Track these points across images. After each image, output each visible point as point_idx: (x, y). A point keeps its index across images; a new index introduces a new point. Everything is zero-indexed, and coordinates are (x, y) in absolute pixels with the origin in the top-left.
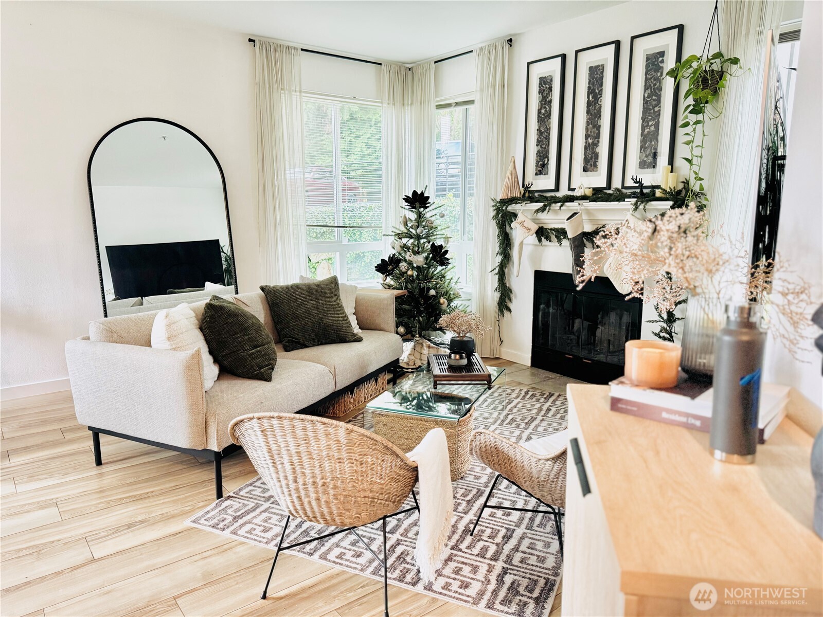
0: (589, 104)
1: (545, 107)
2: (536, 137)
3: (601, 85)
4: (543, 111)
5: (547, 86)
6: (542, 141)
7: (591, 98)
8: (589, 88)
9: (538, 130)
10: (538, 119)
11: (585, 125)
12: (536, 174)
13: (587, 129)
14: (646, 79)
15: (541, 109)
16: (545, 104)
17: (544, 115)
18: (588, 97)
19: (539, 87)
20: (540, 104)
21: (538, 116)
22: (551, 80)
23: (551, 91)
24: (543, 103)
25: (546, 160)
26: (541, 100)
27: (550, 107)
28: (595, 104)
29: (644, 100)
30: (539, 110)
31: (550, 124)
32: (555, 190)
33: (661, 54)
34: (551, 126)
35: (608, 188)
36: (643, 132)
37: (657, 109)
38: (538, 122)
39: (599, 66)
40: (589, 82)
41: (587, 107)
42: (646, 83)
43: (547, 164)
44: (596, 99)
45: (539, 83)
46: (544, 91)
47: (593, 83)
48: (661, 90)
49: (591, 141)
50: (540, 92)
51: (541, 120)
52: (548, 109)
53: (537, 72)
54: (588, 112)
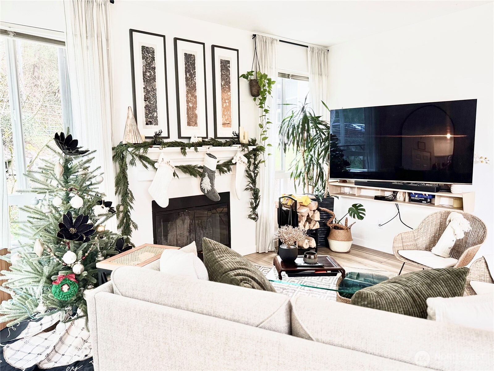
0: (187, 79)
1: (150, 72)
2: (144, 94)
3: (195, 69)
4: (148, 74)
5: (150, 55)
6: (150, 98)
7: (188, 75)
8: (186, 68)
9: (144, 88)
10: (144, 80)
11: (185, 94)
12: (147, 124)
13: (187, 97)
14: (222, 75)
15: (146, 72)
16: (149, 69)
17: (148, 77)
18: (186, 75)
19: (142, 54)
20: (144, 68)
21: (144, 77)
22: (154, 52)
23: (154, 60)
24: (148, 67)
25: (156, 113)
26: (145, 65)
27: (155, 73)
28: (192, 80)
29: (222, 86)
30: (143, 72)
31: (155, 86)
32: (168, 137)
33: (228, 62)
34: (156, 87)
35: (207, 138)
36: (223, 105)
37: (229, 93)
38: (144, 82)
39: (191, 55)
40: (186, 64)
41: (186, 81)
42: (222, 77)
43: (157, 117)
44: (192, 77)
45: (142, 51)
46: (147, 58)
47: (189, 65)
48: (230, 83)
49: (191, 105)
50: (143, 58)
51: (147, 81)
52: (153, 74)
53: (140, 40)
54: (187, 85)
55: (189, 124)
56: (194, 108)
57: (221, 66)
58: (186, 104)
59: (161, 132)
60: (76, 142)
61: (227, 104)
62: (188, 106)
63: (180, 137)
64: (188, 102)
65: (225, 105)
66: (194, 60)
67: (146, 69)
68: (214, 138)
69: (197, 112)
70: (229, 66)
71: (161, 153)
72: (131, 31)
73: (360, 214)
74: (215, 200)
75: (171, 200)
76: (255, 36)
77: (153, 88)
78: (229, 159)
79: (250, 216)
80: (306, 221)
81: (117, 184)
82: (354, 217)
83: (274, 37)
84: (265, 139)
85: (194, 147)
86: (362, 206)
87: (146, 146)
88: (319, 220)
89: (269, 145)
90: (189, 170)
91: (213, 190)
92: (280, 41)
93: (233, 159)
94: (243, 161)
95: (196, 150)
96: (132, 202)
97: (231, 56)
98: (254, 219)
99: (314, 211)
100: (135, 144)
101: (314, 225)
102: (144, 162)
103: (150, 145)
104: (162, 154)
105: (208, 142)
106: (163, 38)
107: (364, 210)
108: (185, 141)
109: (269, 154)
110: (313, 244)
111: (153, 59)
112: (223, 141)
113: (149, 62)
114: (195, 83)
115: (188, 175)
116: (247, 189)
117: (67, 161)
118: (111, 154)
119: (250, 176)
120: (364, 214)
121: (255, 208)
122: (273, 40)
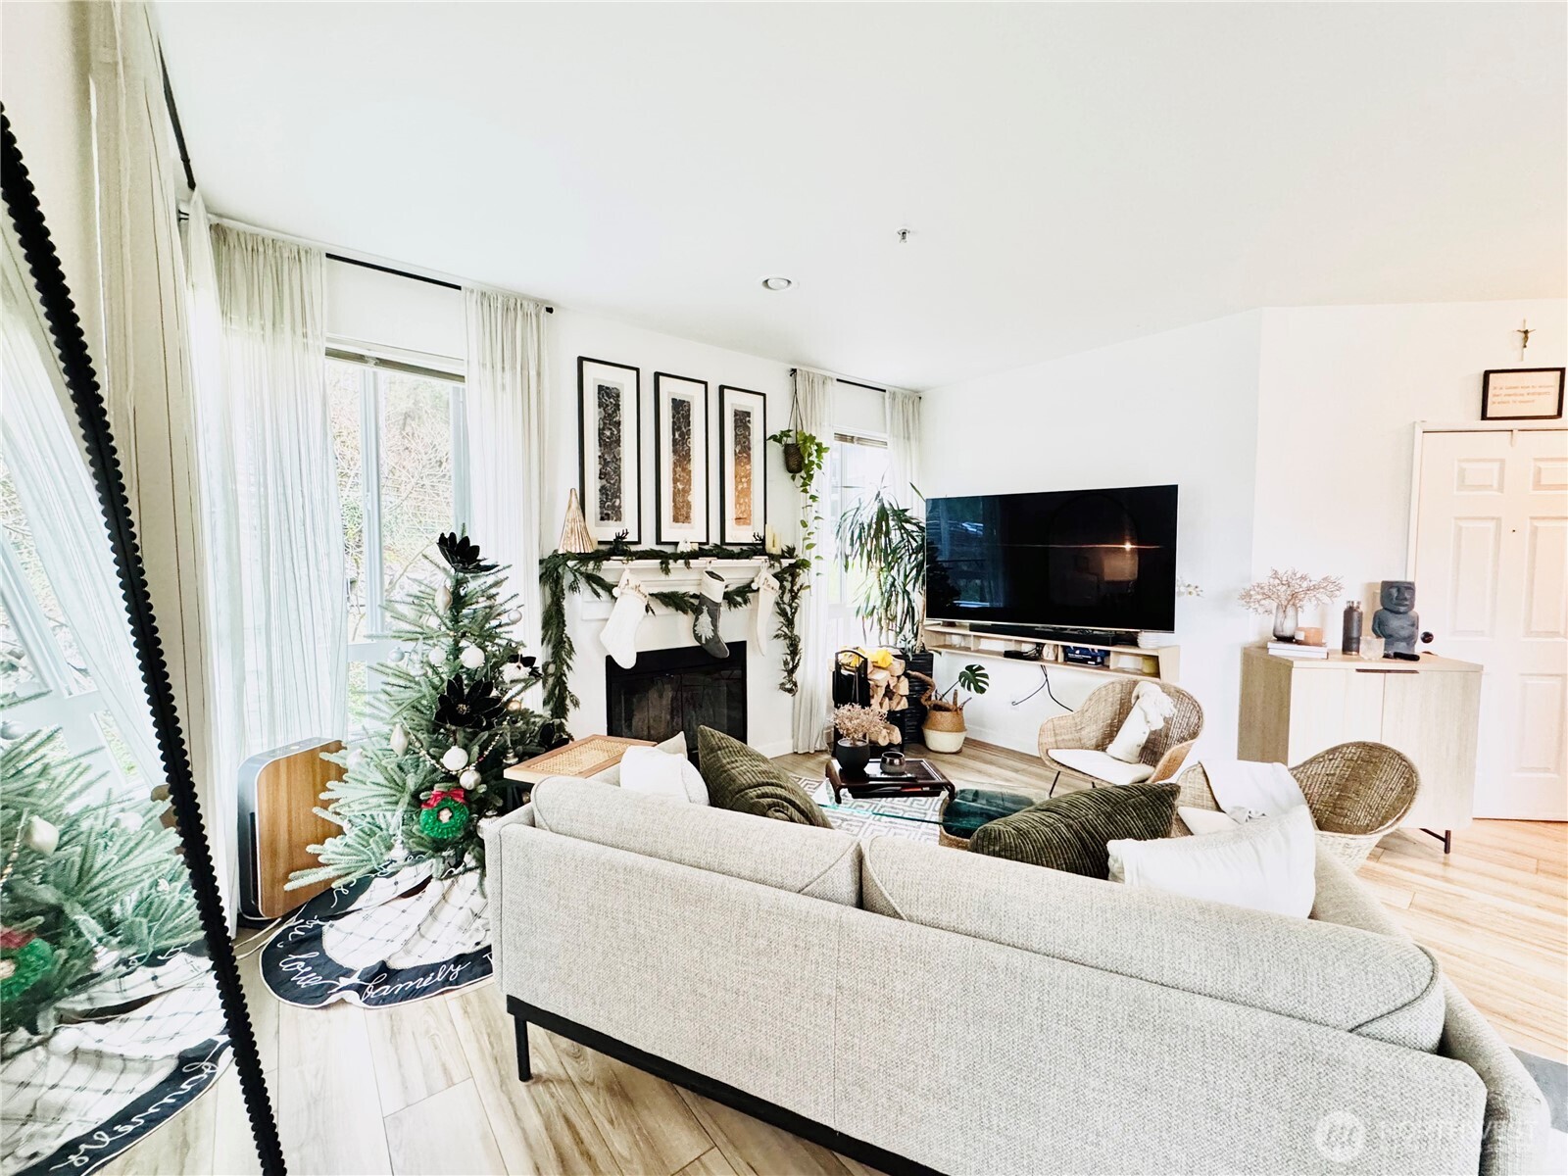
0: (675, 441)
1: (611, 429)
2: (598, 467)
3: (689, 425)
4: (608, 433)
5: (612, 400)
6: (609, 473)
7: (677, 436)
8: (674, 423)
9: (600, 457)
10: (599, 442)
11: (672, 467)
12: (602, 519)
13: (675, 472)
14: (736, 435)
15: (604, 429)
16: (610, 424)
17: (608, 438)
18: (674, 435)
19: (599, 398)
20: (601, 422)
21: (600, 439)
22: (618, 396)
23: (619, 410)
24: (607, 422)
25: (618, 501)
26: (602, 417)
27: (619, 431)
28: (683, 444)
29: (736, 454)
30: (599, 429)
31: (619, 454)
32: (639, 542)
33: (748, 414)
34: (621, 456)
35: (707, 543)
36: (736, 487)
37: (748, 467)
38: (600, 446)
39: (684, 401)
40: (674, 417)
41: (673, 445)
42: (736, 438)
43: (620, 507)
44: (684, 439)
45: (599, 393)
46: (607, 406)
47: (679, 419)
48: (750, 449)
49: (680, 486)
50: (600, 405)
51: (605, 445)
52: (616, 433)
53: (594, 375)
54: (675, 452)
55: (676, 520)
56: (686, 491)
57: (736, 421)
58: (672, 485)
59: (627, 533)
60: (476, 549)
61: (745, 485)
62: (675, 488)
63: (659, 541)
64: (675, 481)
65: (740, 487)
66: (689, 410)
67: (605, 424)
68: (719, 543)
69: (690, 498)
70: (749, 421)
71: (624, 570)
72: (581, 360)
73: (980, 684)
74: (721, 656)
75: (640, 655)
76: (794, 371)
77: (615, 457)
78: (747, 581)
79: (782, 686)
80: (885, 695)
81: (546, 625)
82: (969, 689)
83: (828, 374)
84: (810, 546)
85: (683, 561)
86: (983, 669)
87: (599, 557)
88: (907, 693)
89: (817, 557)
90: (674, 601)
91: (716, 638)
92: (838, 380)
93: (753, 581)
94: (772, 585)
95: (687, 564)
96: (571, 659)
97: (752, 404)
98: (790, 691)
99: (899, 677)
100: (580, 554)
101: (898, 703)
102: (594, 586)
103: (607, 556)
104: (627, 572)
105: (710, 550)
106: (635, 372)
107: (985, 676)
108: (669, 549)
109: (818, 574)
110: (897, 737)
111: (617, 407)
112: (736, 549)
113: (610, 412)
114: (689, 449)
115: (671, 610)
116: (777, 636)
117: (459, 583)
118: (536, 571)
119: (783, 613)
120: (987, 684)
121: (791, 672)
122: (825, 380)
